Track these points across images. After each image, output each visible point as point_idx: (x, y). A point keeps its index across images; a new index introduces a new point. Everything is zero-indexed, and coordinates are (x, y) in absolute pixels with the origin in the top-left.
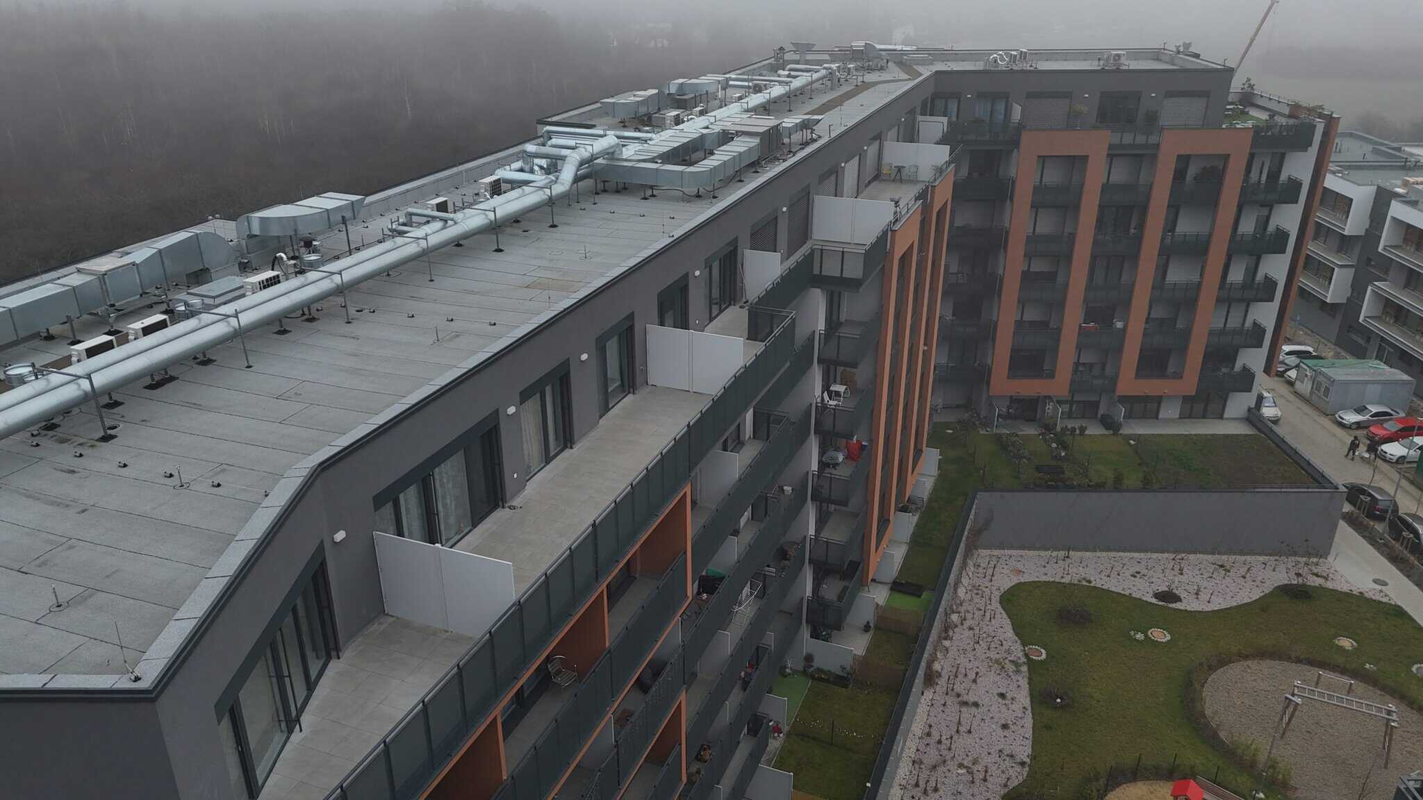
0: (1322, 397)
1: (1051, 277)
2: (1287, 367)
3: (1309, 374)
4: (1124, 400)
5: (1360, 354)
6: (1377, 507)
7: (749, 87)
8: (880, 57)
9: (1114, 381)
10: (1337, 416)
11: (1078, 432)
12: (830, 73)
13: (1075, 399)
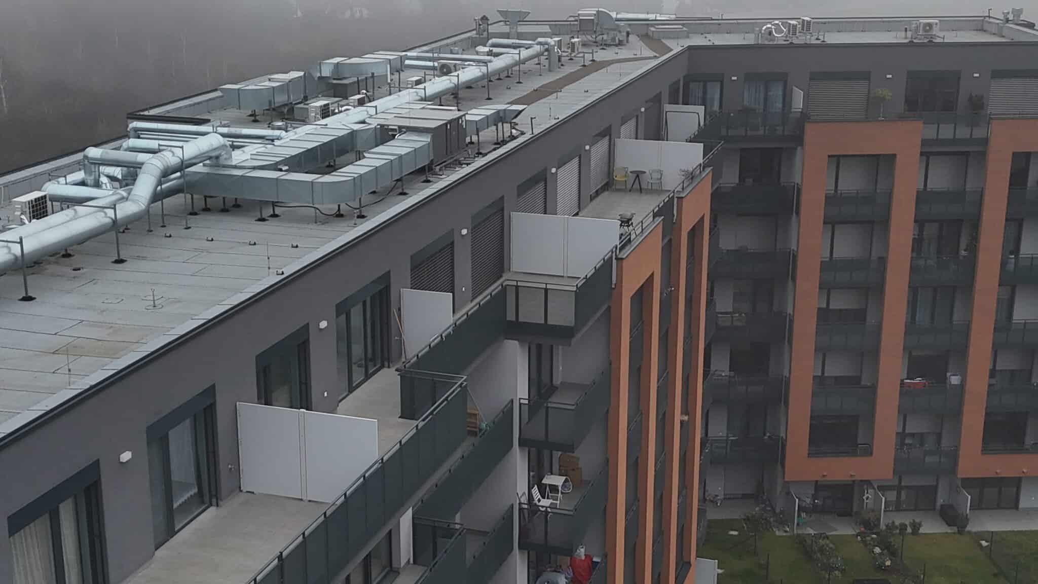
1: (860, 315)
4: (968, 483)
7: (434, 68)
8: (617, 29)
9: (954, 456)
11: (909, 530)
12: (547, 50)
13: (903, 484)
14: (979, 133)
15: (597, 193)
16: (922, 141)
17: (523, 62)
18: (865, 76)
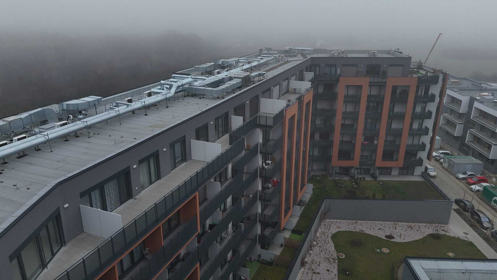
0: (451, 168)
1: (353, 126)
2: (440, 158)
3: (447, 160)
4: (378, 168)
5: (467, 154)
6: (467, 207)
7: (247, 62)
8: (295, 52)
9: (375, 161)
10: (456, 175)
11: (362, 179)
12: (275, 58)
13: (362, 168)
14: (384, 80)
15: (285, 94)
16: (369, 82)
17: (270, 60)
18: (356, 65)
